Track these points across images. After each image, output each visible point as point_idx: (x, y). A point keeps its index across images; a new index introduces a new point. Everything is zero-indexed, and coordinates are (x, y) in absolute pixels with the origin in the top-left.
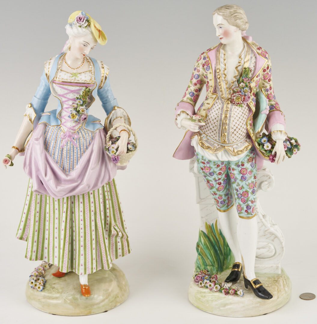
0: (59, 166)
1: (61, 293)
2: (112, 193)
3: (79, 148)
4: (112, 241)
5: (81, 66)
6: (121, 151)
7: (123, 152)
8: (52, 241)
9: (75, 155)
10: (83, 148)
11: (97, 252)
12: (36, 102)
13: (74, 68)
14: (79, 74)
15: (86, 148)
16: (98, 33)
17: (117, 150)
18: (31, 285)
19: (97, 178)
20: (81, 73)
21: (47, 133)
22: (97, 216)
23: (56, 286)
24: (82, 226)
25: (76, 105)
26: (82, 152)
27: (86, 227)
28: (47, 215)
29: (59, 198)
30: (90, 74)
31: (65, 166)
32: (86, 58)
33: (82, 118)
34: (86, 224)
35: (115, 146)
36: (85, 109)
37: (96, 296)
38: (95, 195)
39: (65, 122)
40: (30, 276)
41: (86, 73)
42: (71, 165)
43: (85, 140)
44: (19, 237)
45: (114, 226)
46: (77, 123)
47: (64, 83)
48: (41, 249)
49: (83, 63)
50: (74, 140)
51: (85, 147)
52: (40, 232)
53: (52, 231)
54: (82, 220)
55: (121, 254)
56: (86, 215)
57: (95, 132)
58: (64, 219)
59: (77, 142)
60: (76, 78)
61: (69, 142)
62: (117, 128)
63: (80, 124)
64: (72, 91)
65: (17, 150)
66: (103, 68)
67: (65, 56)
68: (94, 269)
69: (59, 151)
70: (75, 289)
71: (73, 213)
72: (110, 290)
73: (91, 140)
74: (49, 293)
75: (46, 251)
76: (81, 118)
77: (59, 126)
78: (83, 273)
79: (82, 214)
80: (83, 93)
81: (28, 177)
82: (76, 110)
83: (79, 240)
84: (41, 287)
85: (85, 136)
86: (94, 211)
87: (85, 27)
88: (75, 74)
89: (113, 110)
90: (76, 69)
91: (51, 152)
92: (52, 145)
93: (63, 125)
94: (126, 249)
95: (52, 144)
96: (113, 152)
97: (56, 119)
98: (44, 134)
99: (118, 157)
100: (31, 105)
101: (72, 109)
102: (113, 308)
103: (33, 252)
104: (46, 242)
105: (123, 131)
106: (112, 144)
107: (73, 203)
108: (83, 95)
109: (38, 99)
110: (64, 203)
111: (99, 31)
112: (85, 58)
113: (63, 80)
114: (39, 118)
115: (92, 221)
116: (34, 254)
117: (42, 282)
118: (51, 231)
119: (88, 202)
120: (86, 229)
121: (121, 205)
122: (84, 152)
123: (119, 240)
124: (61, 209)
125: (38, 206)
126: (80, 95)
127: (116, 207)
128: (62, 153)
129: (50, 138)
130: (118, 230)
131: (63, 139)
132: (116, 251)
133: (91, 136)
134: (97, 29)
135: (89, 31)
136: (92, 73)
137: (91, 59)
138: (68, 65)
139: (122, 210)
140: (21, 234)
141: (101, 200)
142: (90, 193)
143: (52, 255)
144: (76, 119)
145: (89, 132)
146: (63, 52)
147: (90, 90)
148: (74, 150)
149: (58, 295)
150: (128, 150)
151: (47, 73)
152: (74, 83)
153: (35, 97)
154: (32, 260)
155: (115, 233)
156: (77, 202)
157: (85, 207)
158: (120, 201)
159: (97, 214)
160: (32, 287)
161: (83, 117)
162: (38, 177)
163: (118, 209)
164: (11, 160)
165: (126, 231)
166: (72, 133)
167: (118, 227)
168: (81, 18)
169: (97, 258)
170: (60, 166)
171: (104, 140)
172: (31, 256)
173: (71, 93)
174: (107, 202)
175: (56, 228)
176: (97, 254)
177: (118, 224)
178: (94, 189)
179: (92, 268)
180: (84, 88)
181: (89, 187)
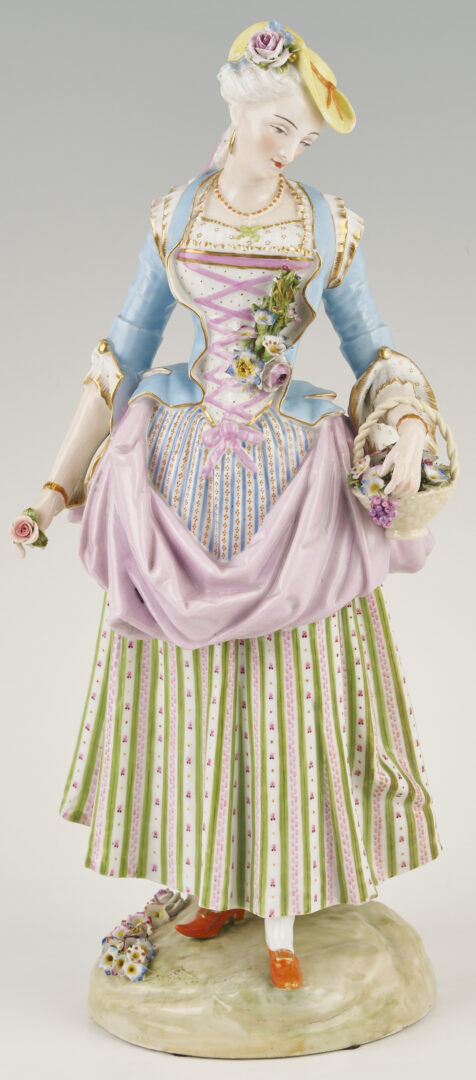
0: (196, 538)
1: (205, 983)
2: (376, 642)
3: (262, 478)
4: (376, 810)
5: (271, 205)
6: (401, 483)
7: (408, 485)
8: (175, 808)
9: (250, 502)
10: (275, 478)
11: (326, 844)
12: (123, 335)
13: (246, 211)
14: (264, 228)
15: (285, 476)
16: (323, 91)
17: (387, 478)
18: (106, 967)
19: (322, 581)
20: (268, 227)
21: (157, 431)
22: (325, 715)
23: (187, 964)
24: (273, 749)
25: (250, 333)
26: (272, 492)
27: (288, 750)
28: (160, 719)
29: (198, 646)
30: (300, 231)
31: (216, 540)
32: (287, 183)
33: (273, 375)
34: (288, 742)
35: (382, 470)
36: (283, 346)
37: (319, 992)
38: (318, 641)
39: (216, 392)
40: (104, 941)
41: (285, 225)
42: (234, 534)
43: (281, 450)
44: (71, 812)
45: (383, 759)
46: (257, 394)
47: (213, 257)
48: (138, 836)
49: (278, 197)
50: (245, 451)
51: (281, 476)
52: (136, 777)
53: (176, 774)
54: (272, 728)
55: (406, 859)
56: (286, 709)
57: (316, 426)
58: (214, 725)
59: (254, 455)
60: (253, 240)
61: (230, 456)
62: (389, 410)
63: (267, 399)
64: (239, 286)
65: (59, 494)
66: (344, 216)
67: (217, 177)
68: (316, 900)
69: (198, 488)
70: (250, 969)
71: (244, 707)
72: (369, 978)
73: (302, 452)
74: (163, 986)
75: (155, 845)
76: (270, 376)
77: (198, 407)
78: (278, 913)
79: (272, 705)
80: (276, 288)
81: (94, 582)
82: (252, 346)
83: (264, 797)
84: (139, 969)
85: (282, 437)
86: (313, 695)
87: (282, 67)
88: (249, 228)
89: (376, 360)
90: (254, 214)
91: (171, 493)
92: (172, 470)
93: (210, 401)
94: (423, 841)
95: (175, 464)
96: (375, 487)
97: (189, 384)
98: (149, 436)
99: (390, 504)
100: (106, 345)
101: (240, 347)
102: (377, 1036)
103: (112, 847)
104: (156, 812)
105: (407, 419)
106: (373, 464)
107: (242, 672)
108: (276, 295)
109: (131, 323)
110: (214, 669)
111: (329, 85)
112: (284, 184)
113: (210, 248)
114: (131, 385)
115: (306, 730)
116: (115, 854)
117: (140, 951)
118: (173, 773)
119: (292, 664)
120: (288, 759)
121: (405, 689)
122: (279, 493)
123: (399, 807)
124: (204, 692)
125: (129, 684)
126: (264, 299)
127: (390, 694)
128: (206, 496)
129: (168, 446)
130: (396, 771)
131: (210, 446)
132: (391, 848)
133: (303, 440)
134: (322, 79)
135: (295, 80)
136: (304, 227)
137: (303, 189)
138: (226, 204)
139: (408, 705)
140: (75, 804)
141: (338, 662)
142: (300, 634)
143: (174, 857)
144: (251, 380)
145: (295, 427)
146: (211, 166)
147: (297, 277)
148: (247, 485)
149: (191, 990)
150: (425, 482)
151: (160, 235)
152: (245, 255)
153: (120, 321)
154: (109, 873)
155: (387, 781)
156: (258, 667)
157: (285, 683)
158: (402, 672)
159: (324, 706)
160: (108, 973)
161: (276, 370)
162: (126, 579)
163: (395, 702)
164: (39, 525)
165: (423, 777)
166: (242, 427)
167: (396, 763)
168: (269, 38)
169: (326, 865)
170: (200, 539)
171: (345, 455)
172: (106, 857)
173: (236, 290)
174: (358, 670)
175: (189, 762)
176: (326, 851)
177: (395, 752)
178: (312, 619)
179: (307, 897)
180: (279, 274)
181: (296, 606)
